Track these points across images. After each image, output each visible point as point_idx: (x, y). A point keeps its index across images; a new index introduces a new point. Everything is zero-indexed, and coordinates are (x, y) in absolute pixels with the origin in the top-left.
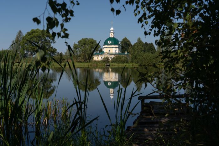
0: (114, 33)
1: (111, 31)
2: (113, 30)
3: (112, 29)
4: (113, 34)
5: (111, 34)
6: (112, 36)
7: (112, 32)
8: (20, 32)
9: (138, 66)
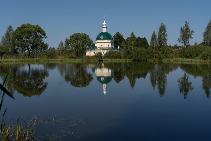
0: (106, 28)
1: (103, 25)
2: (105, 25)
3: (104, 23)
4: (105, 29)
5: (103, 28)
6: (104, 30)
7: (104, 26)
8: (10, 27)
9: (131, 62)
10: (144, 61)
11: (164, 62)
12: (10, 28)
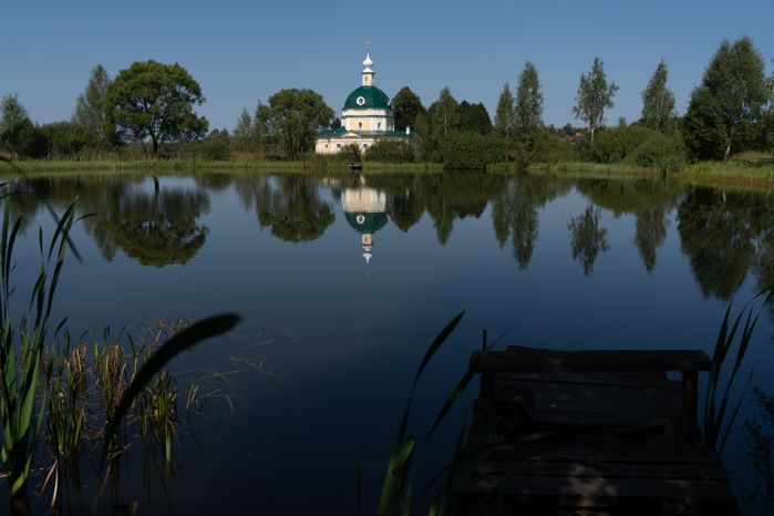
0: (373, 74)
1: (365, 67)
2: (371, 66)
3: (368, 61)
4: (370, 77)
5: (364, 76)
6: (367, 81)
7: (368, 70)
9: (442, 171)
10: (476, 169)
11: (532, 172)
12: (99, 72)
